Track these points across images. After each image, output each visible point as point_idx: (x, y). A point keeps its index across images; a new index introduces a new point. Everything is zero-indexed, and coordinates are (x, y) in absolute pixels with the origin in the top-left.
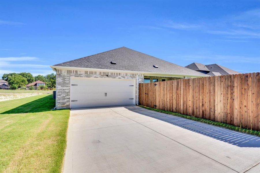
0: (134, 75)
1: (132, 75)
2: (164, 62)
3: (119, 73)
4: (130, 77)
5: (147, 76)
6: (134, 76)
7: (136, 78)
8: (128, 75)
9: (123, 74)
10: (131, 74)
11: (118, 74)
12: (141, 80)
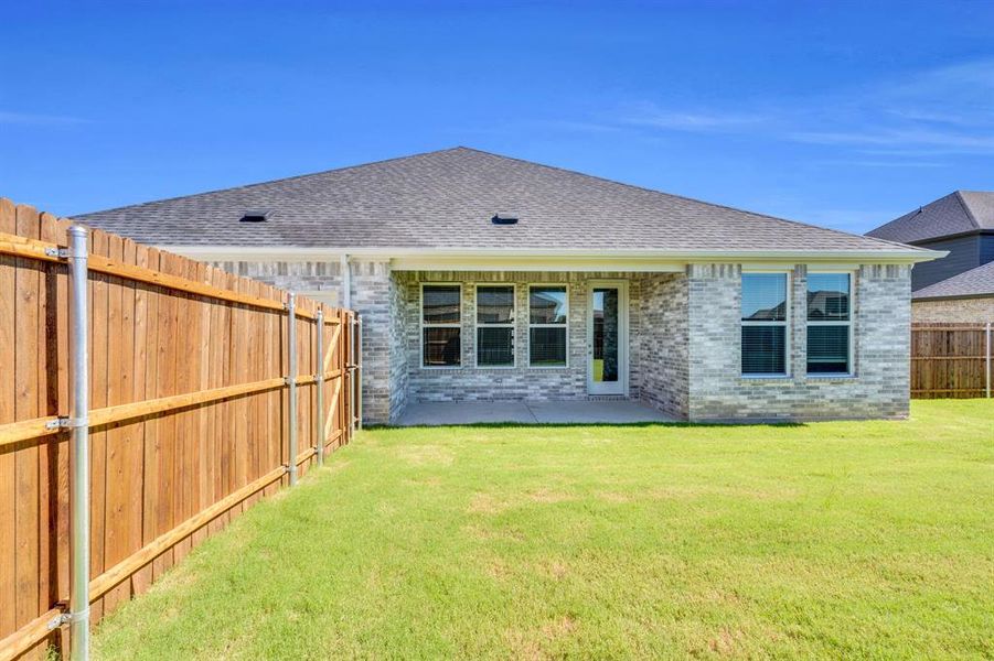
0: (328, 270)
1: (314, 268)
2: (624, 190)
3: (241, 263)
4: (303, 283)
5: (491, 273)
6: (328, 274)
7: (338, 283)
8: (289, 268)
9: (261, 268)
10: (309, 264)
11: (236, 266)
12: (371, 293)
